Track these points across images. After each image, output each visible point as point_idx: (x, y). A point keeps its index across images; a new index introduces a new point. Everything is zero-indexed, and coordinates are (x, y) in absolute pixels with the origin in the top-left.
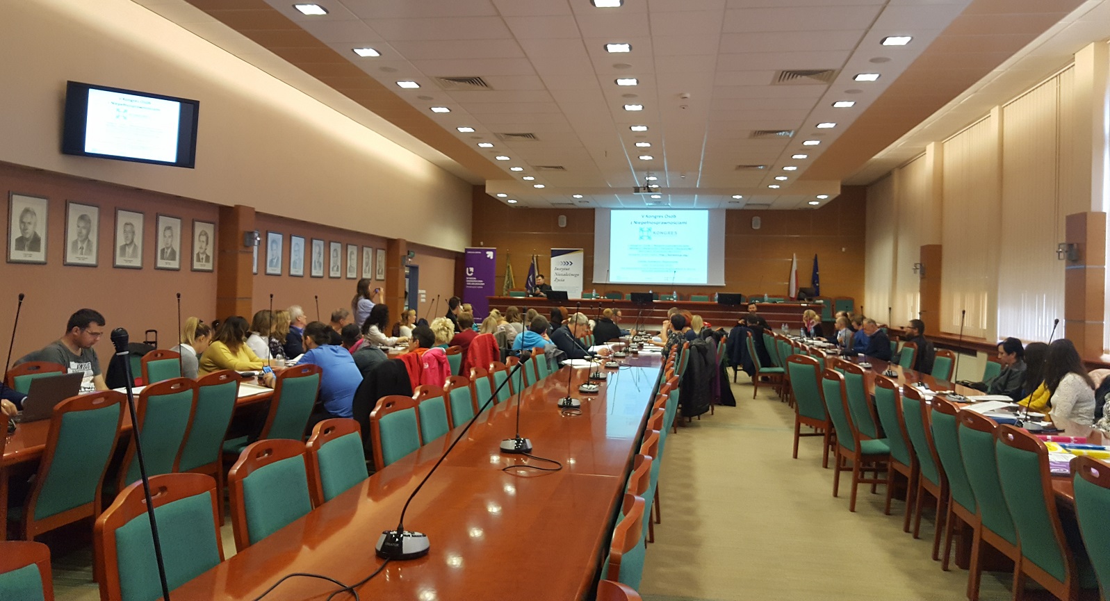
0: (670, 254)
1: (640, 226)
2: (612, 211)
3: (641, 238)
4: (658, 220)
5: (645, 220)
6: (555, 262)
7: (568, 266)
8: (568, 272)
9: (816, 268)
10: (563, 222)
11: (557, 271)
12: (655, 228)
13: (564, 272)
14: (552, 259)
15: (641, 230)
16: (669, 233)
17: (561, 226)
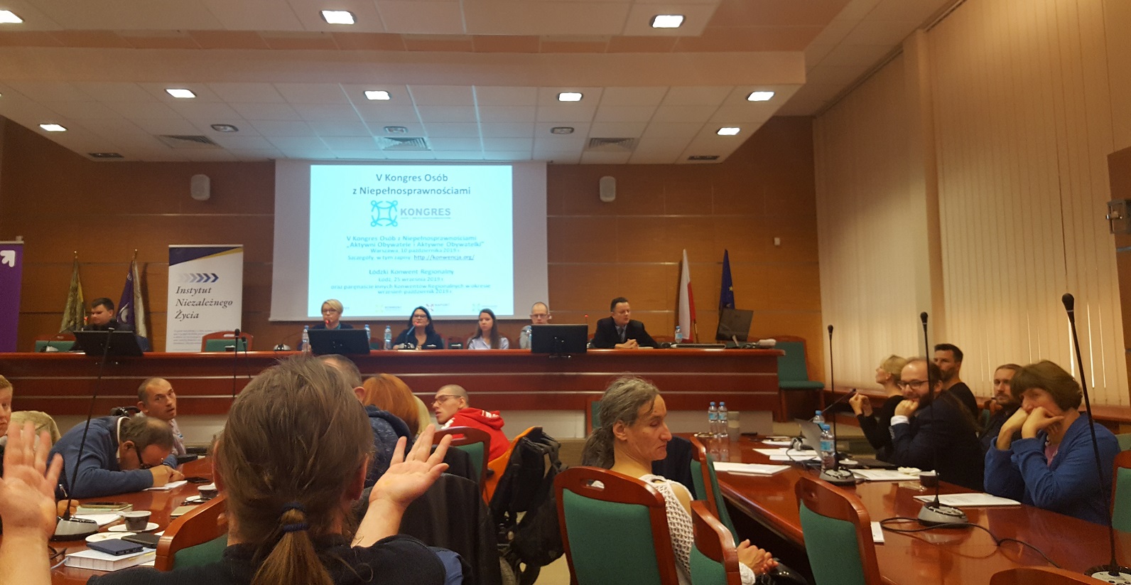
0: (436, 254)
1: (373, 197)
2: (314, 169)
3: (375, 222)
4: (411, 185)
5: (384, 184)
6: (178, 275)
7: (208, 285)
8: (208, 297)
9: (727, 280)
10: (201, 188)
11: (181, 295)
12: (404, 202)
13: (199, 297)
14: (171, 268)
15: (375, 205)
16: (434, 211)
17: (196, 197)
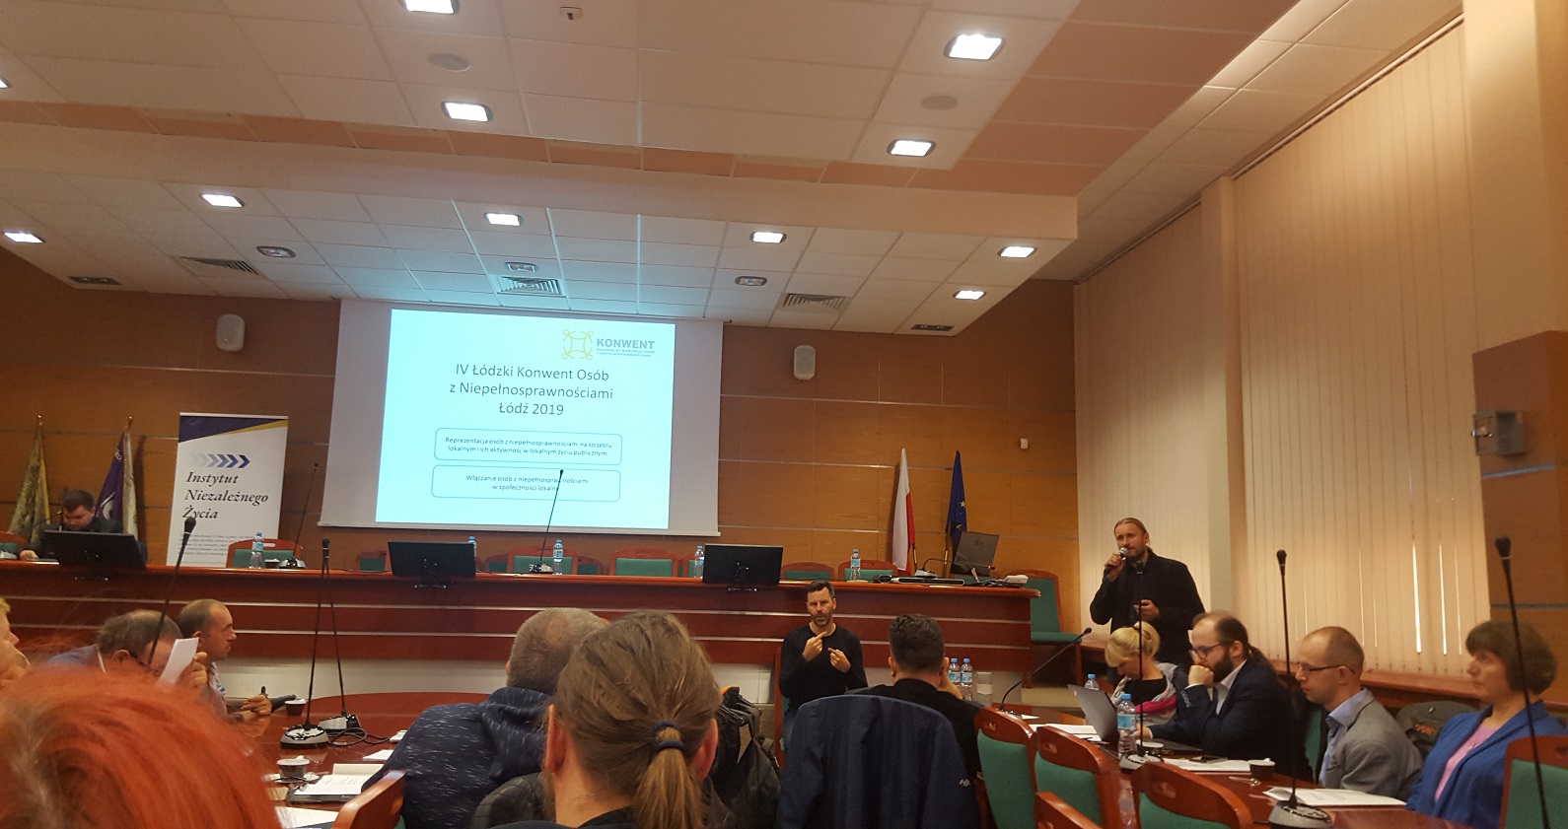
2: (397, 315)
6: (191, 456)
7: (235, 471)
8: (232, 489)
10: (232, 333)
11: (193, 486)
13: (220, 488)
14: (180, 444)
17: (223, 347)
